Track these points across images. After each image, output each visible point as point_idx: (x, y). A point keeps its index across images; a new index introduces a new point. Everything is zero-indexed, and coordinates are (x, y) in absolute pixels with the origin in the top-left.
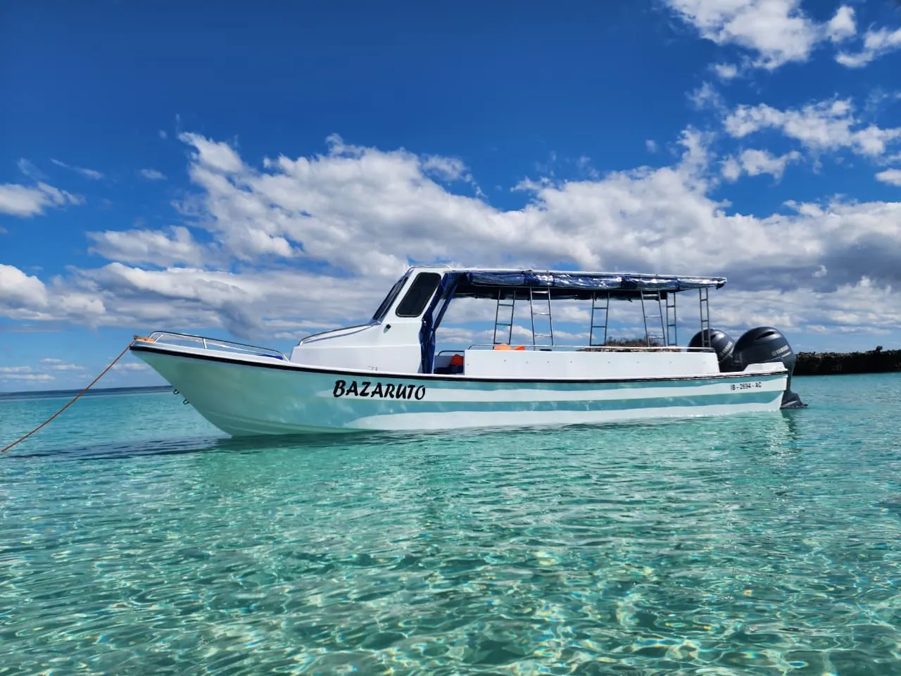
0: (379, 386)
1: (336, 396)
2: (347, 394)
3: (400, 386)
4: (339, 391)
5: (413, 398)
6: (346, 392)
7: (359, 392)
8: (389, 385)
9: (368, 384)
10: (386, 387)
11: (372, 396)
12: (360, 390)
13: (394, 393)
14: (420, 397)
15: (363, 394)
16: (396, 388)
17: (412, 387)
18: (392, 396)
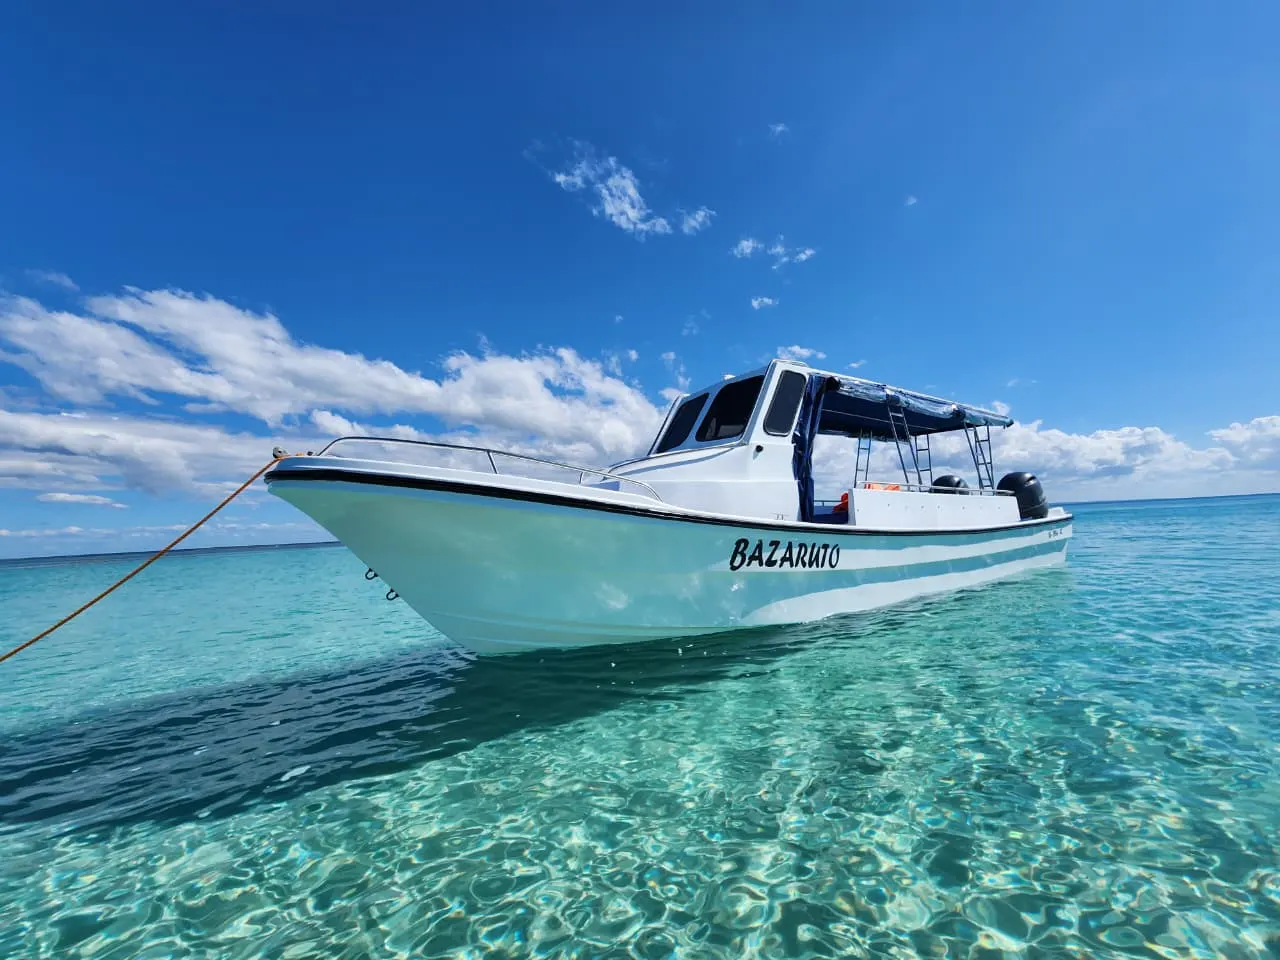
0: (790, 548)
1: (734, 568)
2: (748, 565)
3: (813, 546)
4: (739, 559)
5: (827, 565)
6: (747, 561)
7: (765, 559)
8: (801, 546)
9: (775, 544)
10: (798, 549)
11: (781, 565)
12: (765, 556)
13: (806, 559)
14: (833, 564)
15: (771, 563)
16: (809, 550)
17: (826, 547)
18: (804, 565)
